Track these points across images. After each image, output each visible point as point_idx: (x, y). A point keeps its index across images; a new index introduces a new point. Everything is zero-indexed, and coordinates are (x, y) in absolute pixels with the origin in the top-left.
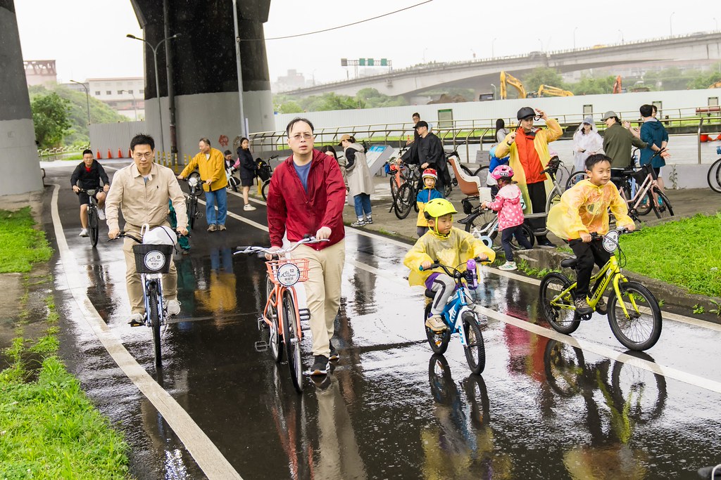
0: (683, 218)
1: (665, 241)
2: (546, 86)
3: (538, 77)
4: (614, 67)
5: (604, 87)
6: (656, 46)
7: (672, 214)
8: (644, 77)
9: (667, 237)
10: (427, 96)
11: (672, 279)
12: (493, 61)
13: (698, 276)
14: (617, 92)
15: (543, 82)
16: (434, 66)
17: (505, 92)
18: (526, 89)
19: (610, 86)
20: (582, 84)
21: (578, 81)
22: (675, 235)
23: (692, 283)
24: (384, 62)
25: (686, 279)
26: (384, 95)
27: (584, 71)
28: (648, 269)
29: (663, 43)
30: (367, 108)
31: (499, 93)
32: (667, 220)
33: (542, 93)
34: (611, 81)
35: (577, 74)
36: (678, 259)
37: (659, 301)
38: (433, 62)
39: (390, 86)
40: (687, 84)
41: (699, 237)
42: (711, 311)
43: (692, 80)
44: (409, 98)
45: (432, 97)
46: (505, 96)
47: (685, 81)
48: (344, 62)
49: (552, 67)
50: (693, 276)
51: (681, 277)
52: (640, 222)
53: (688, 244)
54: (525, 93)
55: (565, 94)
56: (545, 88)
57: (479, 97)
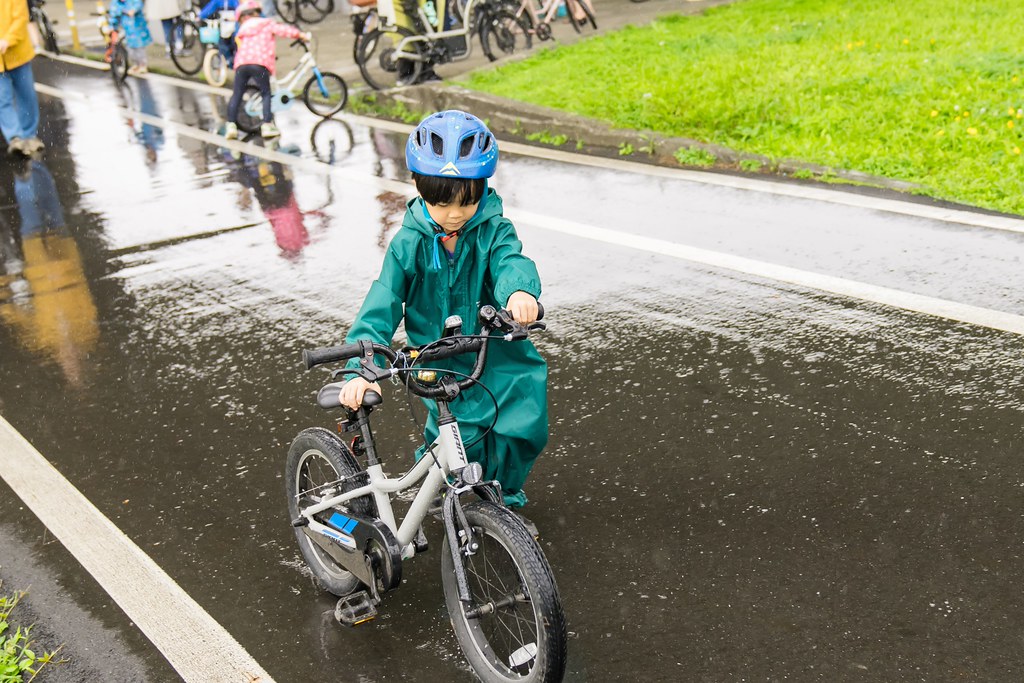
0: (610, 32)
1: (585, 63)
7: (595, 27)
9: (589, 57)
11: (594, 113)
22: (598, 54)
23: (619, 116)
25: (611, 111)
28: (564, 102)
32: (589, 35)
36: (601, 86)
37: (576, 142)
41: (629, 55)
42: (642, 149)
50: (620, 107)
51: (604, 108)
52: (553, 39)
53: (614, 66)
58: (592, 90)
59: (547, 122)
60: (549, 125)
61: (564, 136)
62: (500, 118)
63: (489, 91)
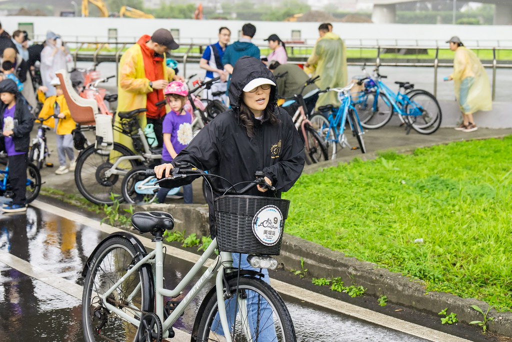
2: (128, 8)
14: (197, 18)
15: (126, 4)
17: (87, 11)
18: (108, 10)
19: (190, 14)
20: (163, 9)
31: (80, 11)
33: (124, 15)
34: (192, 8)
43: (266, 14)
45: (9, 11)
46: (87, 14)
54: (107, 13)
55: (146, 18)
56: (127, 10)
57: (59, 13)
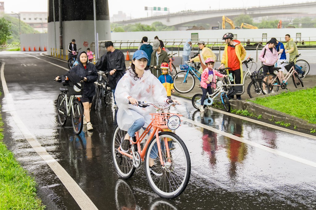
0: (308, 88)
1: (299, 98)
2: (245, 24)
3: (241, 19)
4: (279, 16)
5: (273, 26)
6: (299, 6)
7: (303, 86)
8: (293, 21)
10: (186, 27)
11: (301, 117)
12: (219, 10)
13: (314, 116)
14: (279, 28)
15: (244, 22)
16: (190, 12)
17: (225, 26)
18: (235, 25)
19: (276, 25)
20: (263, 23)
21: (261, 22)
22: (304, 96)
23: (311, 119)
24: (166, 9)
25: (308, 116)
26: (165, 25)
27: (264, 17)
28: (290, 111)
29: (303, 5)
30: (157, 31)
31: (221, 26)
32: (300, 89)
33: (243, 27)
34: (277, 22)
35: (260, 18)
36: (304, 107)
37: (294, 126)
38: (190, 10)
39: (168, 21)
40: (314, 26)
44: (177, 27)
45: (189, 27)
46: (225, 28)
47: (313, 24)
48: (146, 8)
49: (248, 15)
50: (311, 116)
51: (305, 115)
52: (287, 89)
53: (310, 101)
54: (234, 27)
55: (254, 28)
56: (244, 24)
57: (211, 28)
58: (301, 108)
59: (283, 118)
60: (284, 119)
61: (290, 124)
62: (266, 115)
63: (262, 105)
